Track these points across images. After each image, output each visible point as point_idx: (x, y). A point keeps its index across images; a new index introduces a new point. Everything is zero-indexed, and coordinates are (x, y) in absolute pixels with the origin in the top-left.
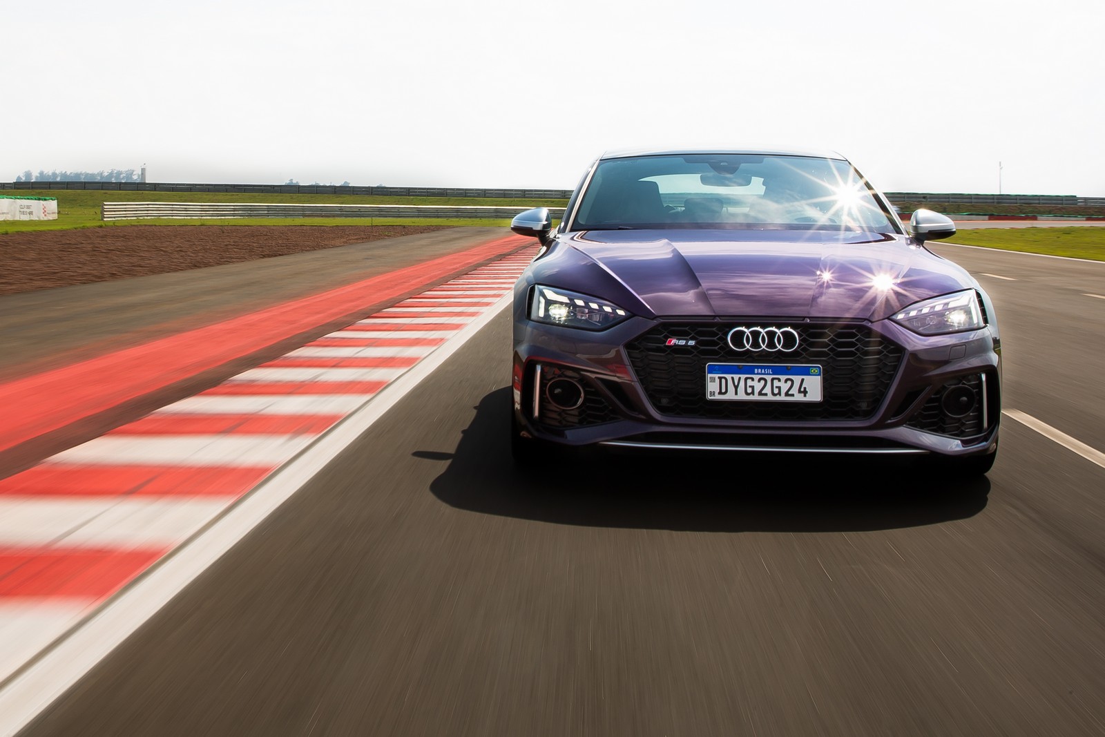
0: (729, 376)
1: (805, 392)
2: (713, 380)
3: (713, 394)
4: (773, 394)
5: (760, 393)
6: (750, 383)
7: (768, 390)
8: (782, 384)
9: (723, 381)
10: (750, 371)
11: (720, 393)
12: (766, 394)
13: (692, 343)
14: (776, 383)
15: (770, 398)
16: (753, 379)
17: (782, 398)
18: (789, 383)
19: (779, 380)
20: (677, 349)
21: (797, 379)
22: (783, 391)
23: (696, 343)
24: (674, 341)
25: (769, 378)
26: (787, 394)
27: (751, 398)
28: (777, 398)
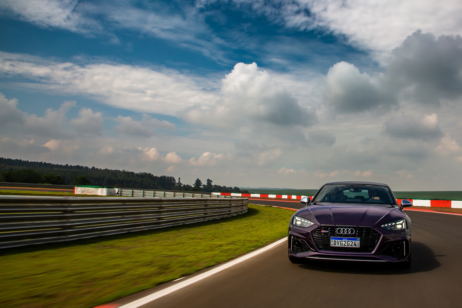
0: (336, 240)
1: (356, 245)
2: (332, 241)
3: (332, 245)
4: (348, 245)
5: (344, 245)
6: (342, 242)
7: (346, 244)
8: (350, 243)
9: (335, 241)
10: (342, 239)
11: (334, 245)
12: (346, 245)
13: (328, 232)
14: (348, 242)
15: (347, 246)
16: (342, 241)
17: (350, 246)
18: (352, 242)
19: (349, 242)
20: (324, 233)
21: (354, 241)
22: (350, 245)
23: (329, 232)
24: (323, 231)
25: (347, 241)
26: (351, 245)
27: (342, 246)
28: (349, 246)
